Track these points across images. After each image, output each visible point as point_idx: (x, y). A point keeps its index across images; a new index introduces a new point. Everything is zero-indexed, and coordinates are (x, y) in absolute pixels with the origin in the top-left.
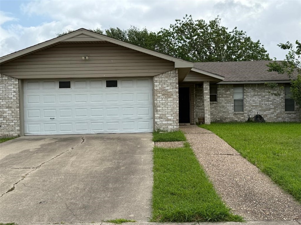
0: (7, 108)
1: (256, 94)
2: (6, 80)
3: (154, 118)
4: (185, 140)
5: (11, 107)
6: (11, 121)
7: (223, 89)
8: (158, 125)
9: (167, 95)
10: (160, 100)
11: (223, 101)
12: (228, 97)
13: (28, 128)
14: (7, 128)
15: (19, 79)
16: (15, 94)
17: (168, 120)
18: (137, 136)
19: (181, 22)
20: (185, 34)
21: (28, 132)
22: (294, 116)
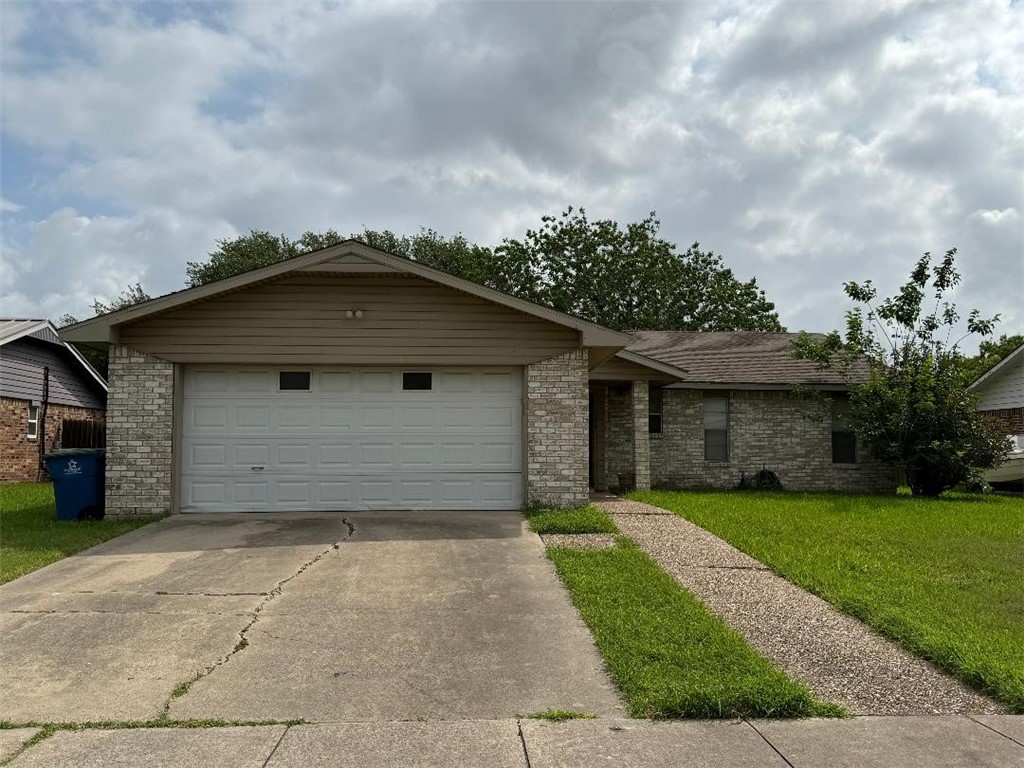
0: (139, 438)
1: (760, 416)
2: (139, 364)
3: (524, 472)
4: (616, 530)
5: (150, 437)
6: (148, 474)
7: (679, 400)
8: (536, 491)
9: (560, 413)
10: (541, 427)
11: (677, 432)
12: (689, 423)
13: (191, 492)
14: (137, 492)
15: (174, 363)
16: (162, 401)
17: (560, 478)
18: (486, 517)
19: (556, 223)
20: (565, 256)
21: (191, 504)
22: (856, 475)
